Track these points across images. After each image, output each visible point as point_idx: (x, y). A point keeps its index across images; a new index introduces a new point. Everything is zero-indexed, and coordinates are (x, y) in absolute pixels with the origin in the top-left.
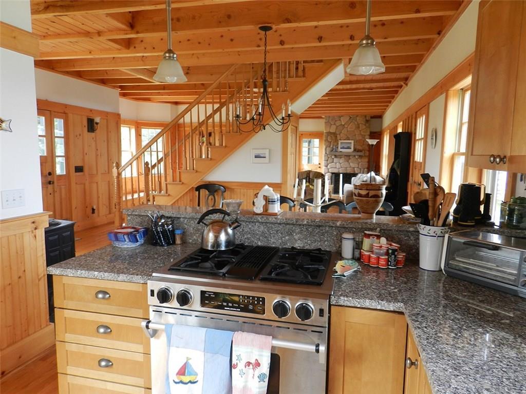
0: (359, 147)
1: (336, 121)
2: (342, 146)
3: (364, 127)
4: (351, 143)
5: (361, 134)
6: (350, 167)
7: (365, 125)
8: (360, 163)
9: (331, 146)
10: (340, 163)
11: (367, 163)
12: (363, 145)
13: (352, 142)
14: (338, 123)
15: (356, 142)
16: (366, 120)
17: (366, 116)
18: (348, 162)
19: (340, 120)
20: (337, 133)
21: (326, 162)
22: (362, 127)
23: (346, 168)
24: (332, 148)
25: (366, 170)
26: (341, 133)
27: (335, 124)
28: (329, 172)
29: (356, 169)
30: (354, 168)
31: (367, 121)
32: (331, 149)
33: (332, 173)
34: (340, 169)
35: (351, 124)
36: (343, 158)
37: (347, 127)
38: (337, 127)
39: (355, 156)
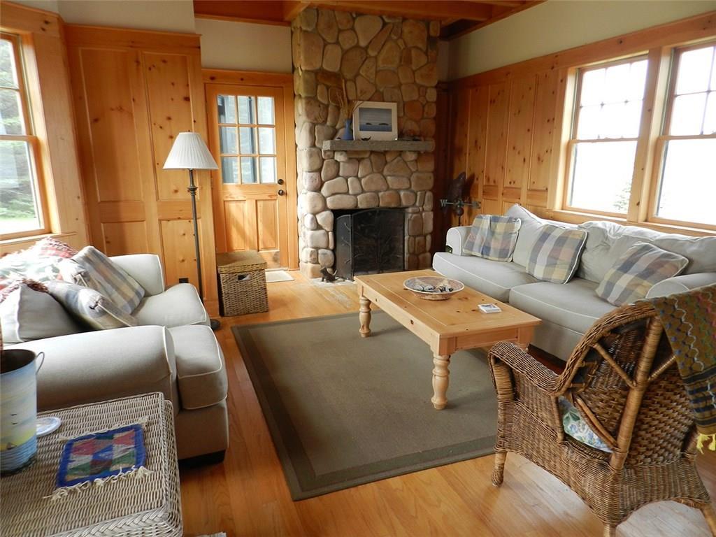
0: (411, 126)
1: (340, 31)
2: (364, 122)
3: (424, 60)
4: (389, 111)
5: (414, 83)
6: (388, 188)
7: (426, 53)
8: (414, 175)
9: (328, 123)
10: (359, 180)
11: (432, 175)
12: (423, 118)
13: (393, 107)
14: (347, 41)
15: (404, 107)
16: (429, 37)
17: (427, 22)
18: (381, 173)
19: (353, 29)
20: (348, 75)
21: (315, 175)
22: (419, 60)
23: (377, 192)
24: (334, 127)
25: (429, 194)
26: (358, 74)
27: (337, 43)
28: (325, 208)
29: (402, 193)
30: (397, 191)
31: (431, 41)
32: (331, 131)
33: (337, 213)
34: (358, 197)
35: (386, 47)
36: (367, 162)
37: (376, 57)
38: (345, 53)
39: (400, 153)
